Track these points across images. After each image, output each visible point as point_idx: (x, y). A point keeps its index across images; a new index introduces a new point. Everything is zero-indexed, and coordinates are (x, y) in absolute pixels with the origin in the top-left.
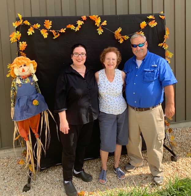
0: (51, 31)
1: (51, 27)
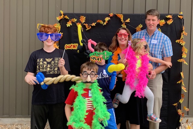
0: (84, 24)
1: (85, 21)
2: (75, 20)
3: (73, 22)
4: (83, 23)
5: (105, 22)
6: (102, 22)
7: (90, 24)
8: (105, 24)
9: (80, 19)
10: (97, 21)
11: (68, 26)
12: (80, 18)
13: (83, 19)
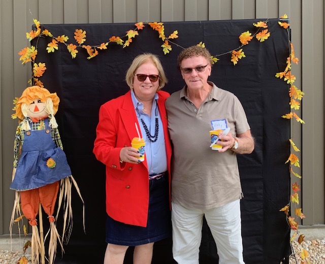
1: (85, 40)
2: (65, 39)
3: (61, 42)
4: (82, 45)
5: (127, 41)
6: (119, 41)
7: (95, 47)
8: (127, 44)
9: (75, 37)
10: (111, 40)
11: (49, 52)
12: (75, 33)
13: (81, 36)
